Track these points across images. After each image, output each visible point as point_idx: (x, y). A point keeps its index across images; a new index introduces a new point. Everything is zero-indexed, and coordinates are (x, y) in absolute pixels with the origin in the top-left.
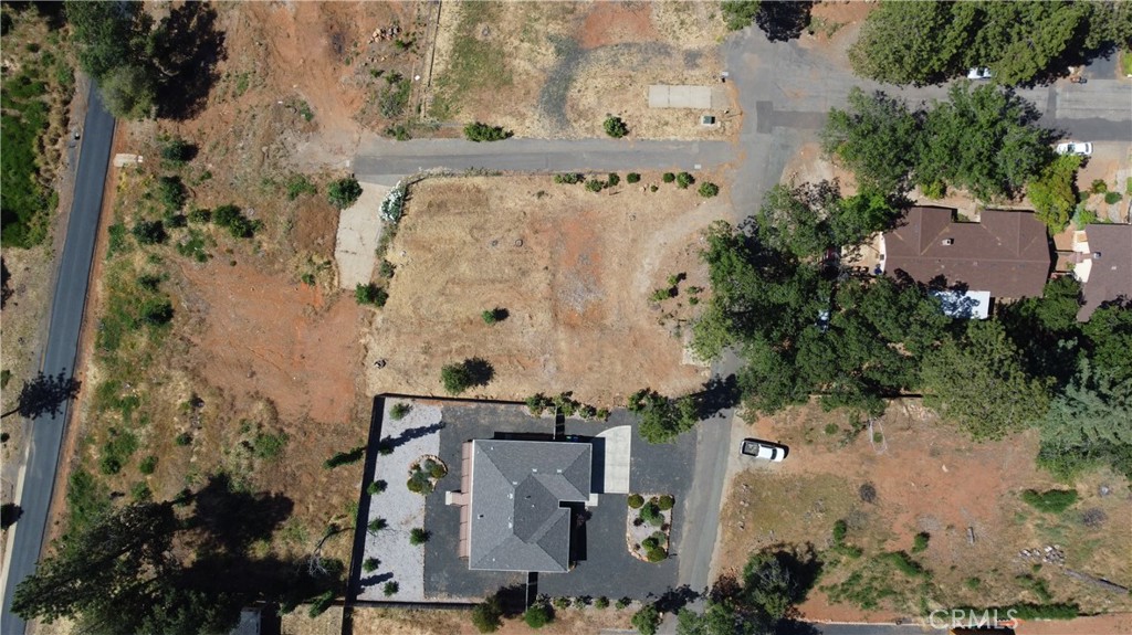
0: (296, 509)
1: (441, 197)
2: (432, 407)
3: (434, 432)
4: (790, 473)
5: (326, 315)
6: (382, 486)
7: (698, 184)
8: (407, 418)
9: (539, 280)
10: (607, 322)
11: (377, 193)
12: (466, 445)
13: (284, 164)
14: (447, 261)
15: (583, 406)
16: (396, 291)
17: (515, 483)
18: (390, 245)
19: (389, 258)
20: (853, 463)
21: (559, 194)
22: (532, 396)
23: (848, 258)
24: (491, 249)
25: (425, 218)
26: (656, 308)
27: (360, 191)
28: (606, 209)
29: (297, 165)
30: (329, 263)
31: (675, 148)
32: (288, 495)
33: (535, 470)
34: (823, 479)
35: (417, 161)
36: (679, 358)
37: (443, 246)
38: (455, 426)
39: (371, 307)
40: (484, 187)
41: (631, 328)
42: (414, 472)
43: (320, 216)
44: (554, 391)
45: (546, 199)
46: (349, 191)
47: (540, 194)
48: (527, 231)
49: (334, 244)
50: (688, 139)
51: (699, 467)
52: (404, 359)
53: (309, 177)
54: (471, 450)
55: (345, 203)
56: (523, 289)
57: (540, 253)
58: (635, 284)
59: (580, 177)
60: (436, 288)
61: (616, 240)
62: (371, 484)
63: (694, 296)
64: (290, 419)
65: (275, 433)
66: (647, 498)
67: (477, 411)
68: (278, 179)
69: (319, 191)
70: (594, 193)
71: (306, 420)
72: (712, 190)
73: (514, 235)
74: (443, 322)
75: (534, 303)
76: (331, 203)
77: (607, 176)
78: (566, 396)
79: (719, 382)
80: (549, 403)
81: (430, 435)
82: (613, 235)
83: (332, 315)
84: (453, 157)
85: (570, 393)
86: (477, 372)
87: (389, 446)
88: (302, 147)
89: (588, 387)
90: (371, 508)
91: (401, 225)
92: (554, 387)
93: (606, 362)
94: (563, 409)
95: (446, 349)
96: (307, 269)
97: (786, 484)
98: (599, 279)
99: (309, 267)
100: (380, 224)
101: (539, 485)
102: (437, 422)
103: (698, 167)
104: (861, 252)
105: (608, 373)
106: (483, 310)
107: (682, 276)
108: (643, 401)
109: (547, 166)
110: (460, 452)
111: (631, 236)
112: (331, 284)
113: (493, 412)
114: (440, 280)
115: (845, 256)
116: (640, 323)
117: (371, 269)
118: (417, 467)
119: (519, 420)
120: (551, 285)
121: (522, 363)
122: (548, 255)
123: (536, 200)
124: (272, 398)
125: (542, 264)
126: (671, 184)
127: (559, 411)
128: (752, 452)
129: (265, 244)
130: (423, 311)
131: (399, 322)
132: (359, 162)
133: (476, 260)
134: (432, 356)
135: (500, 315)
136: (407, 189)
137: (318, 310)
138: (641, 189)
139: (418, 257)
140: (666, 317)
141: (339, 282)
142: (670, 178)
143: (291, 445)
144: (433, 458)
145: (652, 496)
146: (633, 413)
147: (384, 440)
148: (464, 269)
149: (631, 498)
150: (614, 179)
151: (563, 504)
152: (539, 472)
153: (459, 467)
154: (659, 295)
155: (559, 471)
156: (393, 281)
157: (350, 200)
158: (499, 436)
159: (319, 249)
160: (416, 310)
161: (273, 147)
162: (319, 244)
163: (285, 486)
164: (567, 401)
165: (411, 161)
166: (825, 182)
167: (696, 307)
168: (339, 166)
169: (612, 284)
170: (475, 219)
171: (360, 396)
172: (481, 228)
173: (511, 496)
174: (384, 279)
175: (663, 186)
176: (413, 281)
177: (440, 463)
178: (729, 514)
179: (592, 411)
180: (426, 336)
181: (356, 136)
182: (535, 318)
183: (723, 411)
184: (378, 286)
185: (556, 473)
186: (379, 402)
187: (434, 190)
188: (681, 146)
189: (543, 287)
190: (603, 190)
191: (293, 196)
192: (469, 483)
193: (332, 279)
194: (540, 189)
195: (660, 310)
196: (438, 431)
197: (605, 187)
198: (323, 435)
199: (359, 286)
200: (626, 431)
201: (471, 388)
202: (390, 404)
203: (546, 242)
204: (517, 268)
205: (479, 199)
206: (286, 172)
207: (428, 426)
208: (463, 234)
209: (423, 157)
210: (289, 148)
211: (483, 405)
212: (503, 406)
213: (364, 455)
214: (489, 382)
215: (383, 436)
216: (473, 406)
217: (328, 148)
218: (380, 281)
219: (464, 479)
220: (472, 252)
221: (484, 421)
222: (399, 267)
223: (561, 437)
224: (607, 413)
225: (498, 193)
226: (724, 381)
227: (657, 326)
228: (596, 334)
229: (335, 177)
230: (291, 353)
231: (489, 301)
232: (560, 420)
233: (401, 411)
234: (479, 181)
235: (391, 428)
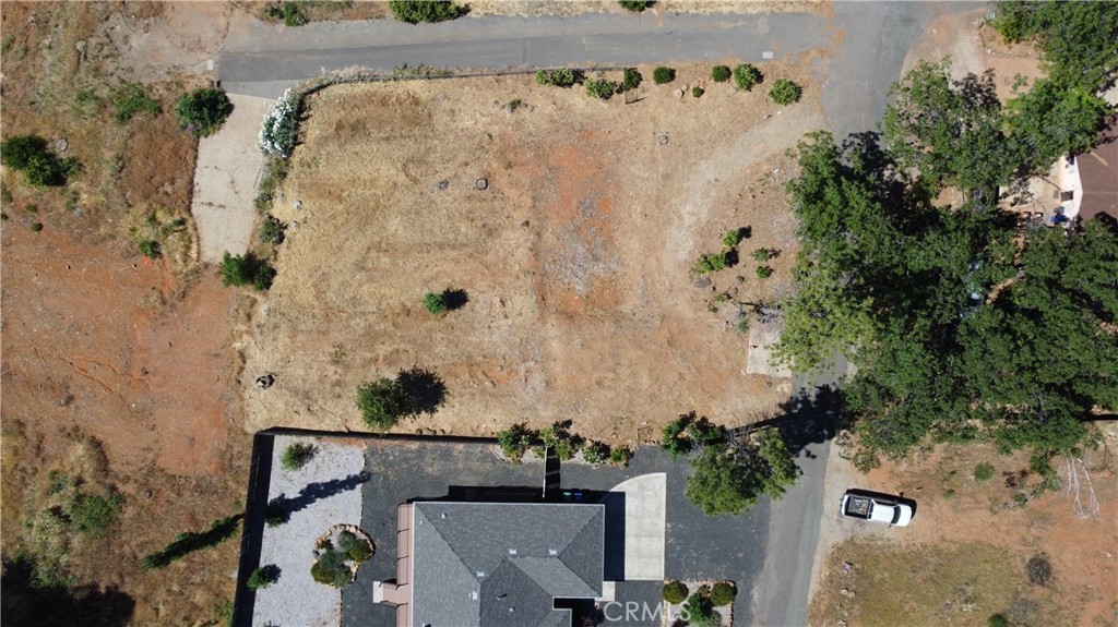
0: (139, 611)
1: (357, 114)
2: (349, 449)
3: (352, 488)
4: (918, 542)
5: (180, 305)
6: (272, 574)
7: (769, 84)
8: (310, 466)
9: (515, 242)
10: (626, 308)
11: (257, 108)
12: (403, 509)
13: (111, 68)
14: (368, 214)
15: (589, 443)
16: (290, 265)
17: (481, 574)
18: (278, 191)
19: (275, 212)
20: (1016, 524)
21: (544, 102)
22: (507, 429)
23: (1010, 199)
24: (437, 196)
25: (332, 147)
26: (703, 283)
27: (229, 109)
28: (621, 127)
29: (131, 70)
30: (182, 222)
31: (731, 25)
32: (127, 589)
33: (513, 552)
34: (969, 551)
35: (317, 57)
36: (741, 364)
37: (360, 192)
38: (386, 478)
39: (249, 291)
40: (424, 96)
41: (663, 318)
42: (323, 551)
43: (167, 148)
44: (542, 419)
45: (525, 113)
46: (211, 108)
47: (515, 105)
48: (495, 165)
49: (191, 193)
50: (751, 10)
51: (774, 537)
52: (302, 372)
53: (150, 88)
54: (410, 515)
55: (205, 126)
56: (490, 258)
57: (515, 197)
58: (670, 246)
59: (578, 76)
60: (351, 258)
61: (638, 176)
62: (255, 572)
63: (764, 264)
64: (127, 470)
65: (103, 492)
66: (693, 587)
67: (420, 454)
68: (104, 92)
69: (165, 108)
70: (601, 102)
71: (151, 471)
72: (790, 93)
73: (474, 171)
74: (363, 313)
75: (507, 281)
76: (184, 128)
77: (622, 74)
78: (562, 428)
79: (805, 401)
80: (535, 439)
81: (346, 493)
82: (632, 168)
83: (190, 304)
84: (374, 49)
85: (568, 423)
86: (421, 391)
87: (282, 511)
88: (138, 41)
89: (596, 413)
90: (255, 609)
91: (295, 159)
92: (543, 414)
93: (624, 372)
94: (557, 450)
95: (368, 355)
96: (148, 233)
97: (912, 560)
98: (611, 240)
99: (150, 229)
100: (261, 159)
101: (520, 576)
102: (356, 471)
103: (767, 55)
104: (1031, 190)
105: (629, 389)
106: (427, 291)
107: (745, 233)
108: (685, 433)
109: (524, 61)
110: (395, 518)
111: (661, 170)
112: (186, 257)
113: (447, 455)
114: (357, 246)
115: (1006, 195)
116: (679, 308)
117: (248, 231)
118: (327, 544)
119: (488, 466)
120: (535, 251)
121: (489, 375)
122: (529, 202)
123: (508, 115)
124: (99, 437)
125: (519, 217)
126: (726, 83)
127: (551, 451)
128: (860, 511)
129: (84, 196)
130: (331, 296)
131: (294, 314)
132: (228, 62)
133: (414, 213)
134: (347, 367)
135: (454, 299)
136: (302, 102)
137: (167, 296)
138: (677, 92)
139: (321, 209)
140: (720, 298)
141: (199, 253)
142: (722, 74)
143: (130, 512)
144: (353, 530)
145: (700, 584)
146: (670, 452)
147: (274, 502)
148: (395, 226)
149: (667, 587)
150: (633, 79)
151: (560, 603)
152: (520, 555)
153: (394, 543)
154: (708, 262)
155: (553, 552)
156: (282, 249)
157: (213, 122)
158: (458, 494)
159: (165, 200)
160: (319, 294)
161: (93, 41)
162: (166, 193)
163: (121, 576)
164: (563, 435)
165: (309, 57)
166: (972, 77)
167: (768, 282)
168: (197, 70)
169: (632, 246)
170: (411, 148)
171: (235, 431)
172: (421, 162)
173: (475, 596)
174: (269, 246)
175: (714, 88)
176: (314, 249)
177: (363, 537)
178: (823, 608)
179: (603, 450)
180: (337, 336)
181: (222, 21)
182: (509, 304)
183: (811, 447)
184: (259, 258)
185: (547, 556)
186: (263, 443)
187: (344, 103)
188: (740, 23)
189: (522, 254)
190: (615, 96)
191: (124, 118)
192: (408, 570)
193: (188, 248)
194: (515, 97)
195: (710, 288)
196: (359, 487)
197: (619, 92)
198: (179, 495)
199: (227, 257)
200: (657, 482)
201: (408, 420)
202: (282, 444)
203: (526, 181)
204: (480, 224)
205: (416, 115)
206: (114, 81)
207: (343, 478)
208: (393, 171)
209: (326, 51)
210: (118, 43)
211: (430, 445)
212: (461, 446)
213: (241, 526)
214: (439, 408)
215: (273, 495)
216: (415, 445)
217: (178, 41)
218: (264, 250)
219: (402, 563)
220: (407, 200)
221: (433, 469)
222: (292, 228)
223: (555, 494)
224: (627, 453)
225: (446, 105)
226: (813, 398)
227: (705, 314)
228: (608, 327)
229: (191, 88)
230: (128, 366)
231: (435, 278)
232: (553, 465)
233: (299, 456)
234: (417, 86)
235: (284, 483)
